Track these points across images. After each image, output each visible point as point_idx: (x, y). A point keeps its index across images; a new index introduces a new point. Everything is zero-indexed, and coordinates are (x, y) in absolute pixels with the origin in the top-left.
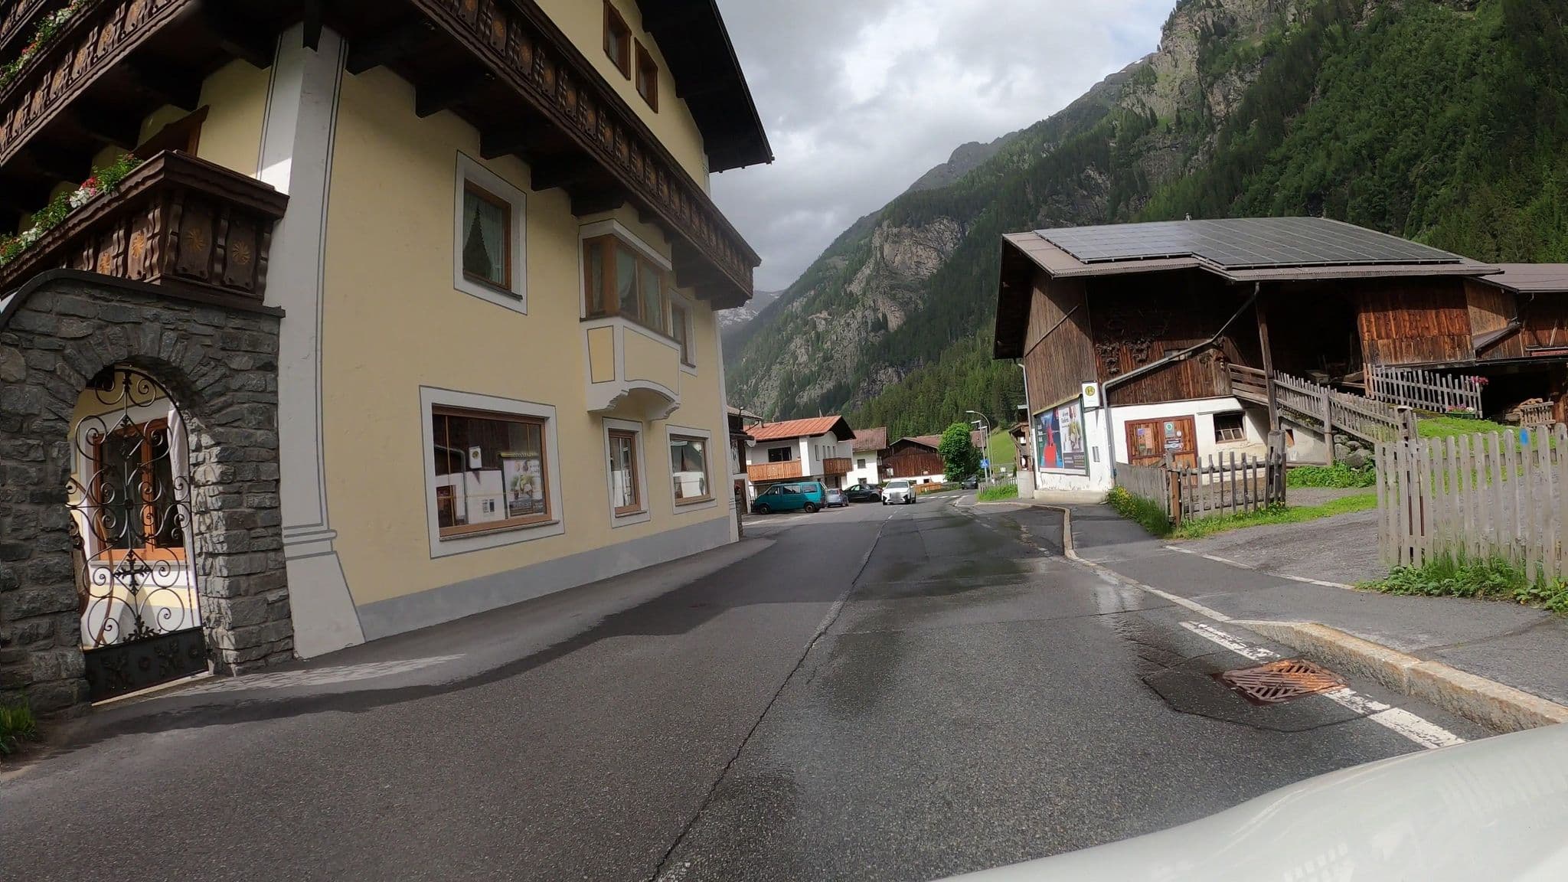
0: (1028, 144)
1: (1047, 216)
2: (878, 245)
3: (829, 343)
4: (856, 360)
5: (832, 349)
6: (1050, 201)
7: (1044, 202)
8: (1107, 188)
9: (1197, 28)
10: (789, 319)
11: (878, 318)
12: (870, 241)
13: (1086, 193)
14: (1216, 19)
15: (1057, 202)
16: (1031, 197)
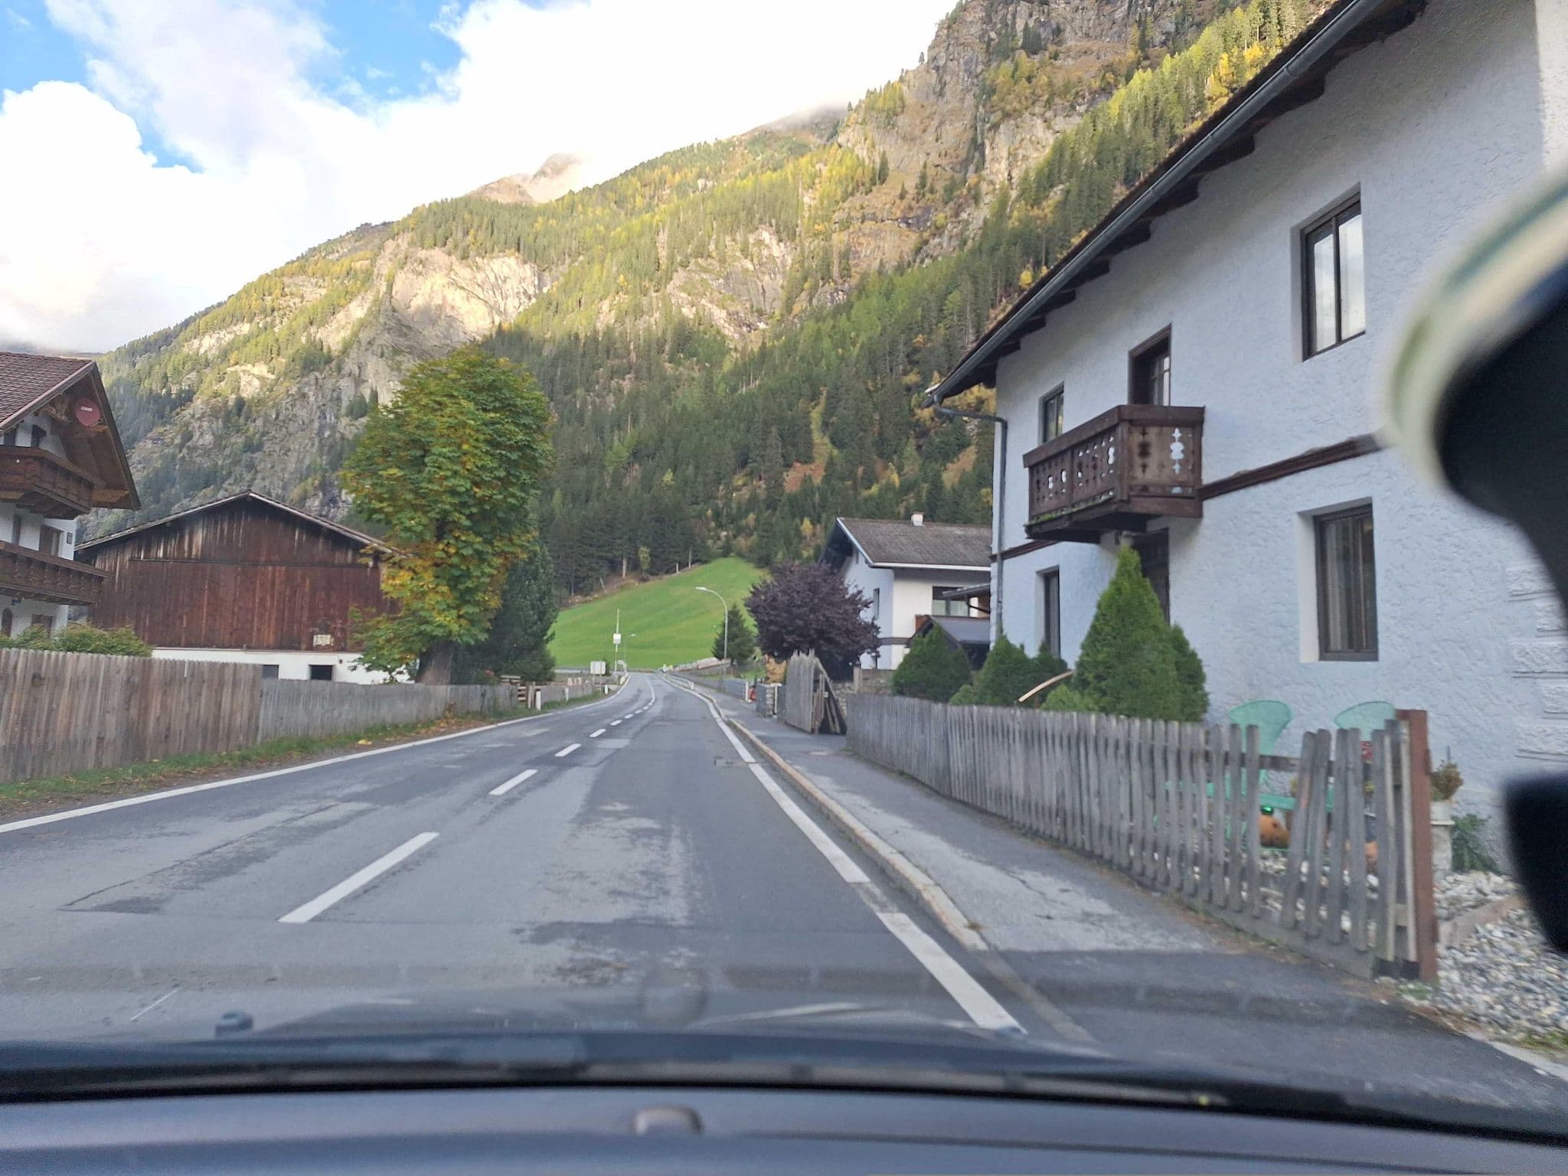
0: (674, 174)
1: (682, 288)
2: (385, 271)
3: (259, 422)
4: (307, 462)
5: (263, 434)
6: (692, 266)
7: (684, 265)
8: (784, 266)
9: (993, 35)
10: (188, 366)
11: (362, 397)
12: (372, 265)
13: (750, 267)
14: (1031, 24)
15: (706, 271)
16: (663, 253)
